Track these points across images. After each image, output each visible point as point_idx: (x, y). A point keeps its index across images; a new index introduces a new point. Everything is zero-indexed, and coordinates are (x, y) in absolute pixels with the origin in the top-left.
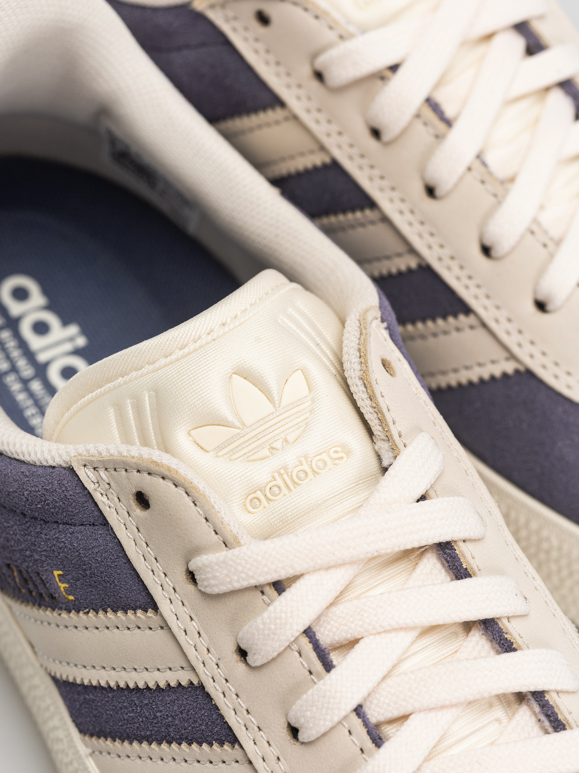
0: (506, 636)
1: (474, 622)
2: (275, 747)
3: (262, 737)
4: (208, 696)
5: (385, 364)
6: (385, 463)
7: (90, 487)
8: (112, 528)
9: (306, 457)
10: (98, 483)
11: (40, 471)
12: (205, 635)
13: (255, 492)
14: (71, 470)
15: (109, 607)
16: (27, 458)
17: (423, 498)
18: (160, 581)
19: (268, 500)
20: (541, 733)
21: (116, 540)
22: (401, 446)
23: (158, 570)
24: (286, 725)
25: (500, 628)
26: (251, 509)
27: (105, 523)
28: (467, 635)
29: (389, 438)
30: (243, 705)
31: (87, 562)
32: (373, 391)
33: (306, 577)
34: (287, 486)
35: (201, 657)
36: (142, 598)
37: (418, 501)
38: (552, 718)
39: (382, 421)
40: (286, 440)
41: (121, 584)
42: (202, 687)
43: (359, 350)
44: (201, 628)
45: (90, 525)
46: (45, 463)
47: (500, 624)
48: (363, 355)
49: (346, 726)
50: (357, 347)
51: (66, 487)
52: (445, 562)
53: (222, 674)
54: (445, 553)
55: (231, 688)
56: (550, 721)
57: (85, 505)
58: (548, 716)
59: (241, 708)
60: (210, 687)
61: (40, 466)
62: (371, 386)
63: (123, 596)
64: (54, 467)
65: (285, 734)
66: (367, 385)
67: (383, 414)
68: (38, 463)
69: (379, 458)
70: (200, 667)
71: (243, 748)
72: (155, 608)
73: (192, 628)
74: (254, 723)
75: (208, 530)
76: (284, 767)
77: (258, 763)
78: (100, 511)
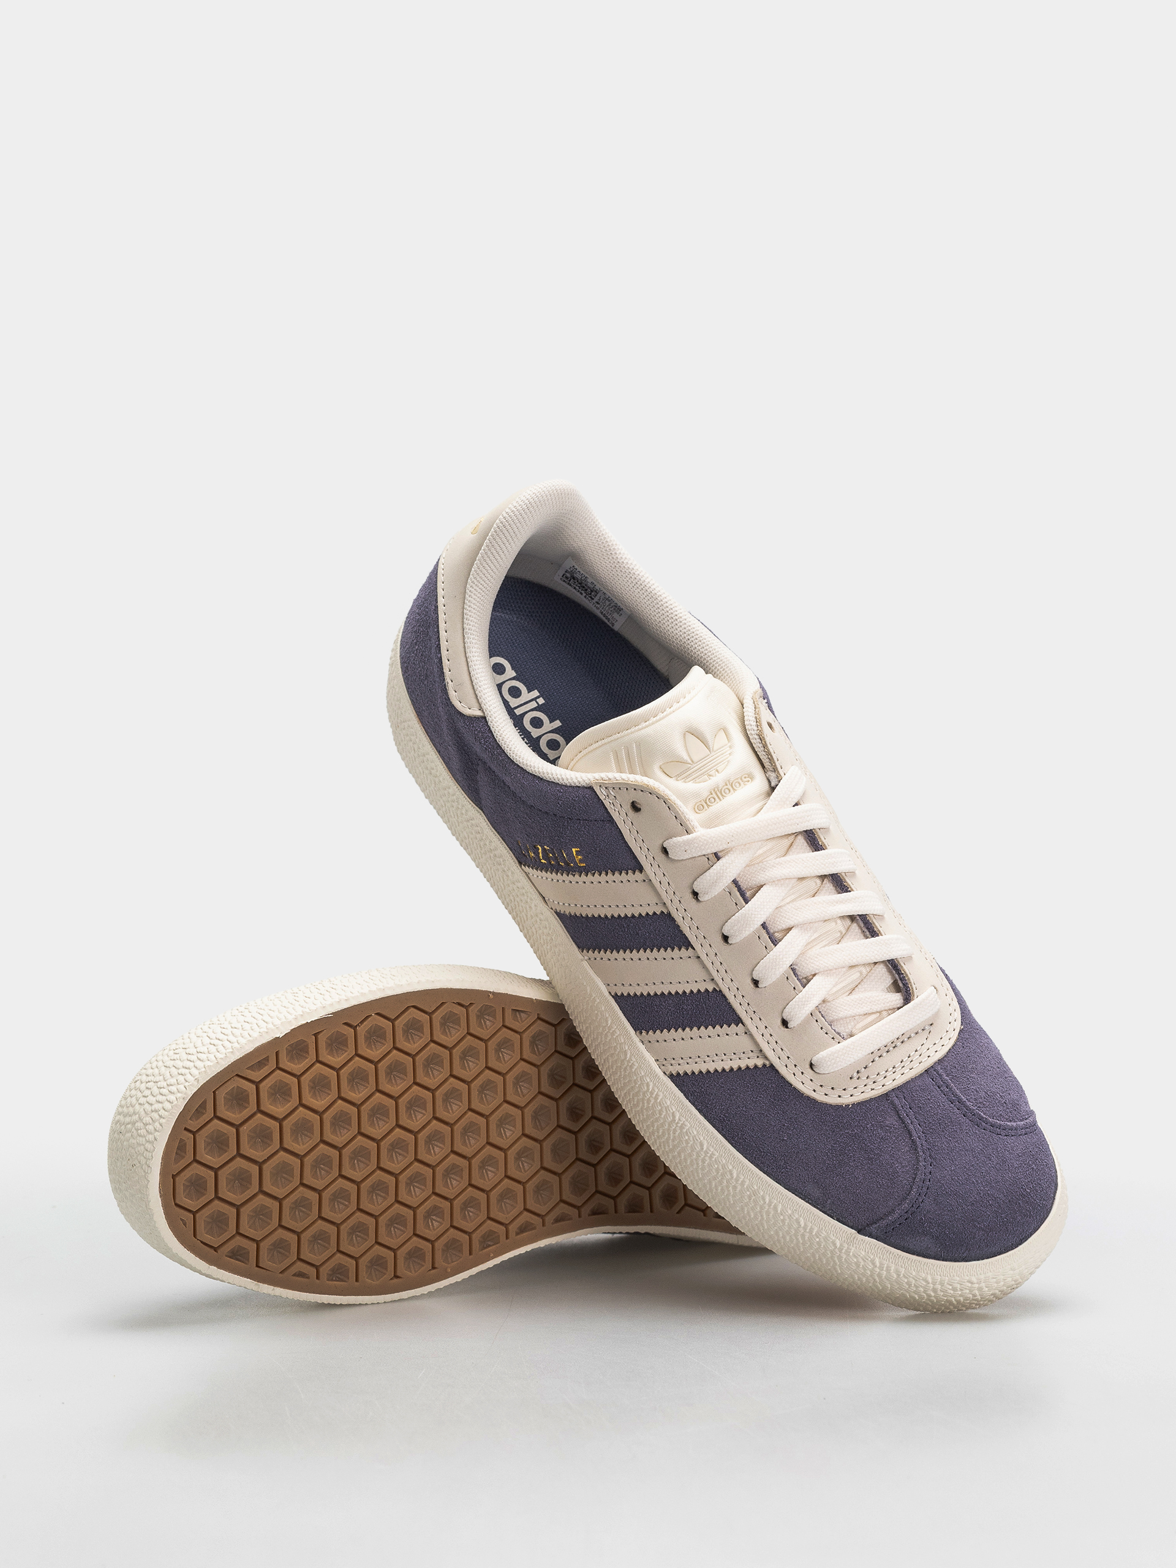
1: (825, 876)
2: (714, 947)
3: (706, 943)
4: (673, 920)
5: (770, 725)
6: (773, 784)
7: (602, 797)
8: (615, 822)
9: (729, 781)
10: (608, 797)
11: (571, 789)
12: (673, 883)
13: (700, 801)
14: (591, 788)
15: (610, 869)
16: (561, 782)
17: (796, 804)
18: (644, 852)
19: (708, 805)
20: (862, 937)
21: (618, 830)
22: (782, 774)
23: (643, 847)
24: (721, 935)
26: (698, 811)
27: (611, 820)
28: (822, 883)
29: (775, 770)
30: (695, 924)
31: (598, 841)
32: (765, 742)
33: (734, 850)
34: (719, 798)
35: (669, 897)
36: (633, 863)
37: (794, 806)
39: (771, 759)
40: (717, 771)
41: (618, 855)
42: (669, 914)
43: (756, 718)
44: (669, 880)
45: (600, 821)
46: (573, 785)
48: (758, 721)
49: (759, 932)
50: (754, 716)
51: (586, 797)
52: (809, 841)
53: (683, 906)
54: (812, 839)
55: (688, 915)
56: (869, 932)
57: (599, 808)
58: (867, 928)
59: (693, 925)
60: (674, 914)
61: (570, 786)
62: (764, 739)
63: (620, 862)
64: (579, 787)
65: (720, 939)
66: (762, 739)
67: (772, 756)
68: (568, 785)
69: (769, 782)
70: (668, 903)
71: (694, 949)
72: (641, 869)
73: (665, 881)
74: (701, 934)
75: (676, 823)
76: (720, 958)
77: (703, 957)
78: (608, 813)
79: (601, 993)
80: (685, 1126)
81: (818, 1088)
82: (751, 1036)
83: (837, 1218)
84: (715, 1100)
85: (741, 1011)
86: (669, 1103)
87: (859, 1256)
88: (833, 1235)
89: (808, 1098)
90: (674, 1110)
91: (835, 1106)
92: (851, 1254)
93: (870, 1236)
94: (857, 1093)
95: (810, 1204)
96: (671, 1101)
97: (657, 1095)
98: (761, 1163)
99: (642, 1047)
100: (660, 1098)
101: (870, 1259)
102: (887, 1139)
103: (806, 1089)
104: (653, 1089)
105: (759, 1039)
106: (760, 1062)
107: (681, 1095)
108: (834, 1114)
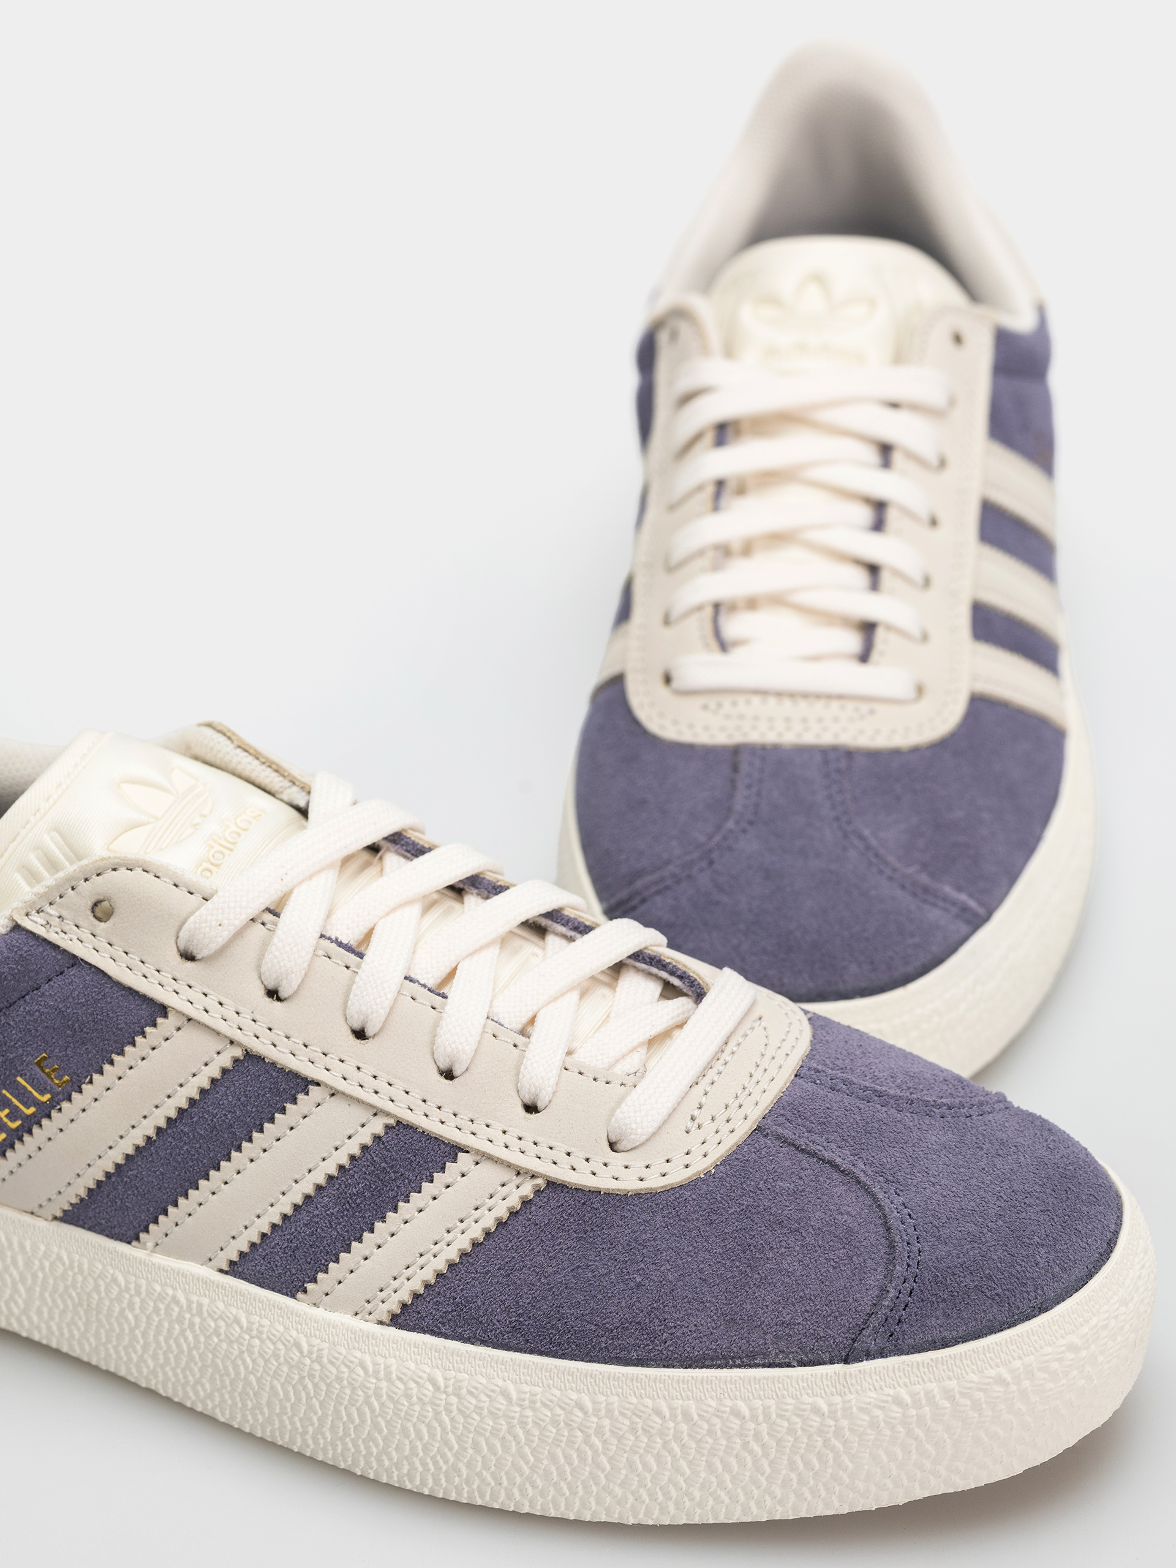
0: (499, 884)
2: (350, 1059)
3: (332, 1061)
4: (260, 1058)
6: (302, 806)
7: (41, 931)
8: (82, 960)
10: (48, 923)
12: (227, 1000)
13: (201, 865)
14: (17, 928)
15: (112, 1052)
18: (156, 979)
19: (216, 865)
21: (93, 969)
23: (148, 970)
24: (349, 1032)
25: (489, 881)
27: (75, 961)
28: (463, 903)
30: (298, 1041)
31: (72, 1012)
33: (296, 891)
34: (227, 848)
35: (233, 1023)
36: (145, 1011)
38: (581, 928)
40: (203, 816)
41: (116, 1013)
42: (248, 1053)
44: (219, 996)
45: (57, 976)
47: (487, 877)
49: (408, 994)
51: (18, 947)
52: (400, 849)
53: (263, 1025)
54: (403, 845)
55: (279, 1033)
57: (45, 954)
59: (297, 1046)
60: (255, 1047)
63: (123, 1025)
65: (353, 1042)
66: (247, 748)
69: (293, 805)
70: (237, 1035)
71: (318, 1084)
72: (163, 1010)
73: (211, 1002)
74: (315, 1051)
75: (181, 893)
76: (368, 1070)
77: (342, 1086)
78: (65, 952)
79: (206, 1282)
80: (461, 1381)
81: (645, 1173)
82: (490, 1158)
83: (798, 1362)
84: (487, 1302)
85: (449, 1133)
86: (412, 1366)
87: (869, 1404)
88: (808, 1394)
89: (638, 1195)
90: (428, 1370)
91: (689, 1184)
92: (855, 1410)
93: (869, 1355)
94: (709, 1147)
95: (739, 1366)
96: (416, 1359)
97: (387, 1367)
98: (622, 1350)
99: (319, 1312)
100: (394, 1368)
101: (890, 1399)
102: (803, 1190)
103: (629, 1183)
104: (375, 1364)
105: (504, 1154)
106: (527, 1189)
107: (428, 1338)
108: (694, 1197)
